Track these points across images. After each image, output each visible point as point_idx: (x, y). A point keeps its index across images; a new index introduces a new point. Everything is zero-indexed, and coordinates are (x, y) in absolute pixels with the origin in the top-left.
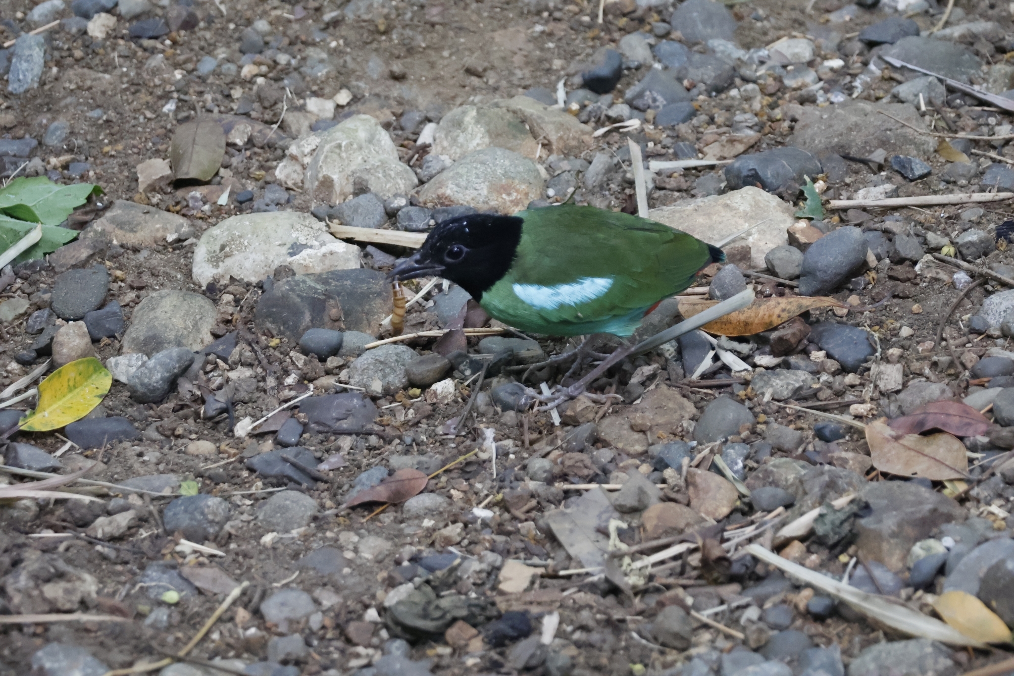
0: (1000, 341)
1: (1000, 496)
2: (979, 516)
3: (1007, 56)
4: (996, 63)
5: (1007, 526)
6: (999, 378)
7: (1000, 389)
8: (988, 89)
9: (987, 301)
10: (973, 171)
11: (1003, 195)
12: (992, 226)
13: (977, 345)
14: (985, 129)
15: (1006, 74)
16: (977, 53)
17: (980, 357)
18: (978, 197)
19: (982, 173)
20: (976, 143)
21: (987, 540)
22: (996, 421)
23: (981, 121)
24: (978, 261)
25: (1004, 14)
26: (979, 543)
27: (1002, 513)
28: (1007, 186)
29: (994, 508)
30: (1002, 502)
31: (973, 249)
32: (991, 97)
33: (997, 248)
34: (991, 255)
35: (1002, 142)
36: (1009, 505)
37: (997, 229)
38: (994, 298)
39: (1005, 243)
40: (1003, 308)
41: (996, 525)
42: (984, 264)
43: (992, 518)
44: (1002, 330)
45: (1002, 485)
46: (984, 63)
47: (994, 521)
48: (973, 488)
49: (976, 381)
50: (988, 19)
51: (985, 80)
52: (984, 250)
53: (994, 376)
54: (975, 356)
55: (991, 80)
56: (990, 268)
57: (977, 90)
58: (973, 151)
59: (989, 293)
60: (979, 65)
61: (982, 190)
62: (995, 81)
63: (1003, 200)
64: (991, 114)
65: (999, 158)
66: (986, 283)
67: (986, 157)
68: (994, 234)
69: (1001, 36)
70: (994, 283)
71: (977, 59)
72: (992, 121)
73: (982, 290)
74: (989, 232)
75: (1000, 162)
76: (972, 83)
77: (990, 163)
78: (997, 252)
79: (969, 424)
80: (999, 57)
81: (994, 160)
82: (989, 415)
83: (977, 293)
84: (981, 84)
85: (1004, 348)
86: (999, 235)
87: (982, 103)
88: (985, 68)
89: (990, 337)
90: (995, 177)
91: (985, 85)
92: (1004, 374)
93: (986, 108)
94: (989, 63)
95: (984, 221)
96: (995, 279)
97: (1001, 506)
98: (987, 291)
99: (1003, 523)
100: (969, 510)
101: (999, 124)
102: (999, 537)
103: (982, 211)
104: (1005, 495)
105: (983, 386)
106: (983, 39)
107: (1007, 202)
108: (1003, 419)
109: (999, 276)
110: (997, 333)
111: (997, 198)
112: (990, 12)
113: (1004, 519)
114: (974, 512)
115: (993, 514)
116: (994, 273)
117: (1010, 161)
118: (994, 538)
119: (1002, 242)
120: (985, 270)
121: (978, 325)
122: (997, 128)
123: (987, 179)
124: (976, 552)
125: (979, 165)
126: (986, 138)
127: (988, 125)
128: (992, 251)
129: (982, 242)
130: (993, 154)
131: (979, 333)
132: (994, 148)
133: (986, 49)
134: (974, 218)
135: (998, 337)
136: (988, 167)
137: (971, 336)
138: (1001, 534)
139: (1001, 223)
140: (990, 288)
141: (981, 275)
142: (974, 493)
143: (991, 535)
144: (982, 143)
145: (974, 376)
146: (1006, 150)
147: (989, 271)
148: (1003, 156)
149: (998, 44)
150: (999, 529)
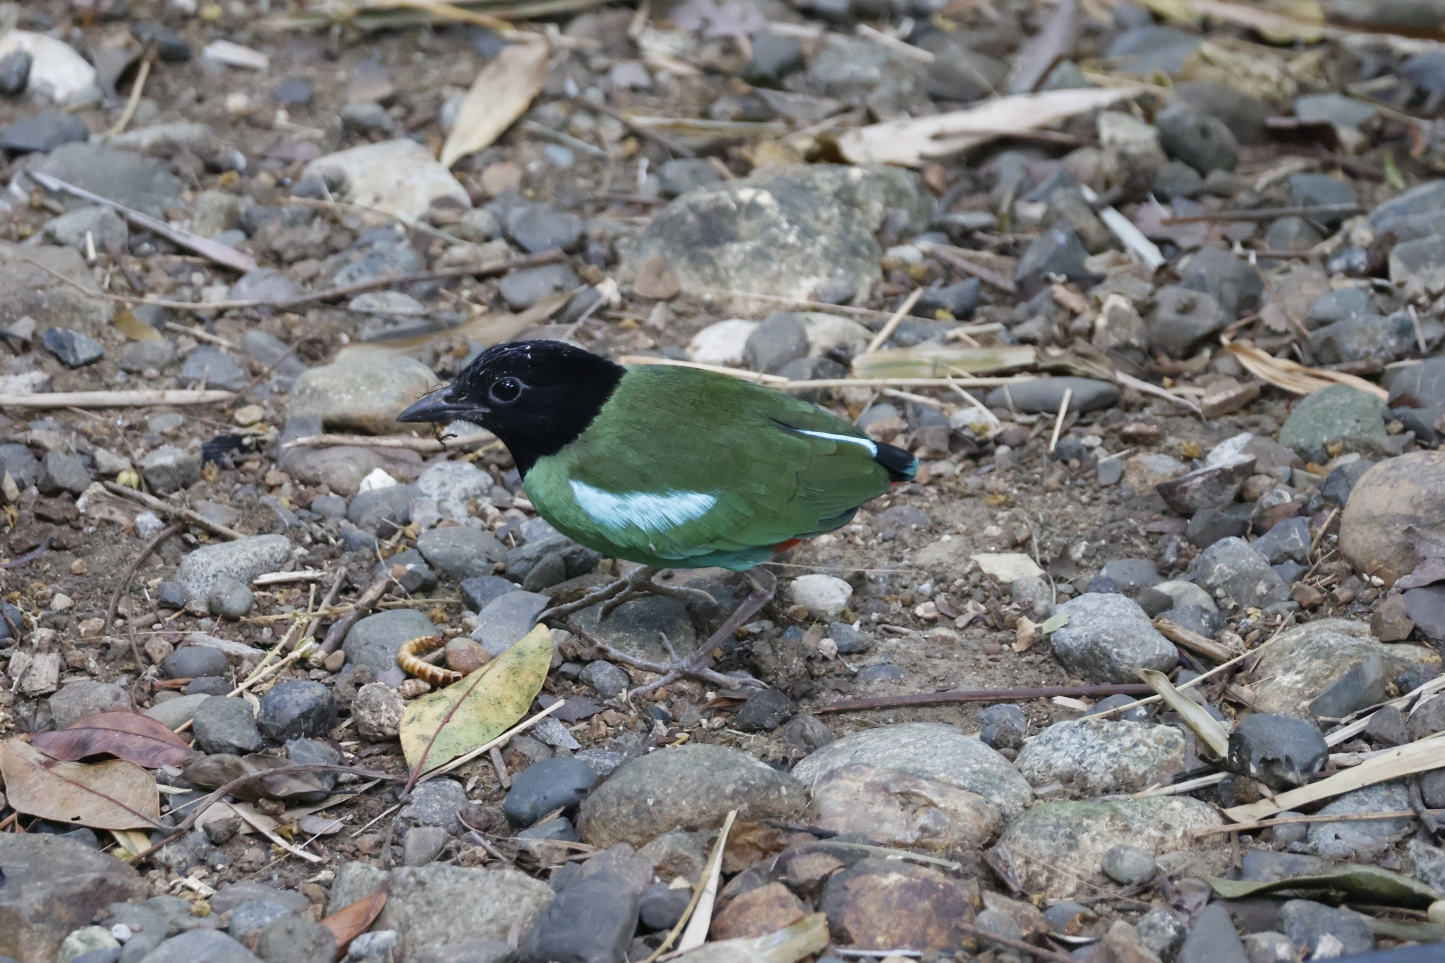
0: (206, 622)
1: (202, 862)
2: (168, 892)
3: (222, 178)
4: (205, 188)
5: (213, 910)
6: (203, 679)
7: (206, 696)
8: (191, 229)
9: (187, 559)
10: (168, 357)
11: (214, 395)
12: (196, 442)
13: (170, 626)
14: (187, 292)
15: (220, 208)
16: (176, 173)
17: (175, 645)
18: (175, 396)
19: (182, 360)
20: (172, 313)
21: (181, 931)
22: (198, 747)
23: (182, 278)
24: (175, 496)
25: (218, 111)
26: (169, 935)
27: (204, 889)
28: (219, 380)
29: (192, 881)
30: (204, 872)
31: (166, 478)
32: (196, 242)
33: (203, 477)
34: (194, 488)
35: (213, 313)
36: (216, 877)
37: (204, 448)
38: (199, 556)
39: (215, 470)
40: (211, 570)
41: (194, 908)
42: (183, 500)
43: (190, 896)
44: (210, 604)
45: (205, 846)
46: (186, 187)
47: (192, 901)
48: (160, 848)
49: (168, 683)
50: (193, 119)
51: (188, 215)
52: (183, 479)
53: (195, 676)
54: (167, 643)
55: (197, 215)
56: (192, 508)
57: (175, 230)
58: (170, 324)
59: (190, 547)
60: (179, 191)
61: (182, 385)
62: (204, 217)
63: (215, 402)
64: (195, 268)
65: (208, 337)
66: (186, 530)
67: (187, 334)
68: (198, 455)
69: (214, 146)
70: (198, 531)
71: (176, 181)
72: (198, 278)
73: (180, 542)
74: (192, 452)
75: (209, 343)
76: (167, 218)
77: (193, 344)
78: (202, 483)
79: (157, 749)
80: (210, 179)
81: (200, 341)
82: (188, 735)
83: (173, 546)
84: (180, 220)
85: (211, 632)
86: (207, 457)
87: (182, 250)
88: (188, 195)
89: (190, 614)
90: (202, 368)
91: (187, 222)
92: (211, 673)
93: (189, 259)
94: (193, 189)
95: (184, 434)
96: (200, 525)
97: (202, 879)
98: (186, 542)
99: (206, 904)
100: (153, 882)
101: (209, 284)
102: (198, 927)
103: (180, 419)
104: (210, 861)
105: (178, 690)
106: (187, 152)
107: (219, 406)
108: (210, 744)
109: (206, 520)
110: (202, 609)
111: (204, 399)
112: (198, 109)
113: (207, 898)
114: (161, 885)
115: (191, 889)
116: (198, 516)
117: (225, 343)
118: (191, 928)
119: (212, 470)
120: (185, 511)
121: (173, 595)
122: (206, 291)
123: (189, 370)
124: (165, 949)
125: (177, 347)
126: (188, 305)
127: (190, 284)
128: (195, 481)
129: (180, 466)
130: (199, 331)
131: (175, 608)
132: (200, 321)
133: (190, 167)
134: (168, 429)
135: (203, 616)
136: (192, 352)
137: (161, 613)
138: (202, 921)
139: (210, 438)
140: (192, 539)
141: (178, 518)
142: (160, 856)
143: (187, 922)
144: (181, 314)
145: (165, 674)
146: (219, 325)
147: (192, 513)
148: (214, 333)
149: (210, 160)
150: (200, 915)
